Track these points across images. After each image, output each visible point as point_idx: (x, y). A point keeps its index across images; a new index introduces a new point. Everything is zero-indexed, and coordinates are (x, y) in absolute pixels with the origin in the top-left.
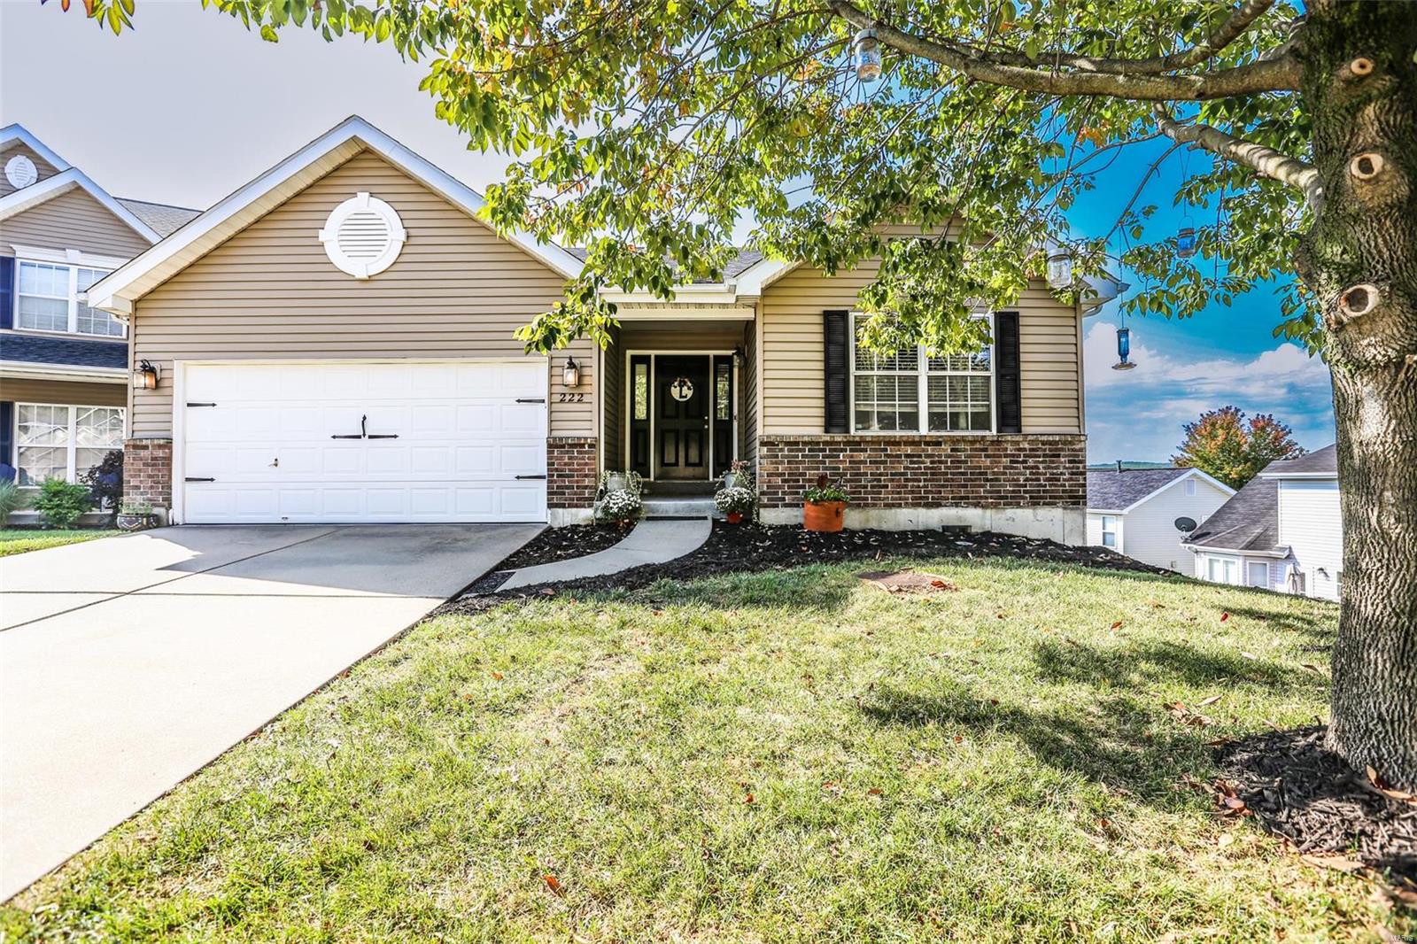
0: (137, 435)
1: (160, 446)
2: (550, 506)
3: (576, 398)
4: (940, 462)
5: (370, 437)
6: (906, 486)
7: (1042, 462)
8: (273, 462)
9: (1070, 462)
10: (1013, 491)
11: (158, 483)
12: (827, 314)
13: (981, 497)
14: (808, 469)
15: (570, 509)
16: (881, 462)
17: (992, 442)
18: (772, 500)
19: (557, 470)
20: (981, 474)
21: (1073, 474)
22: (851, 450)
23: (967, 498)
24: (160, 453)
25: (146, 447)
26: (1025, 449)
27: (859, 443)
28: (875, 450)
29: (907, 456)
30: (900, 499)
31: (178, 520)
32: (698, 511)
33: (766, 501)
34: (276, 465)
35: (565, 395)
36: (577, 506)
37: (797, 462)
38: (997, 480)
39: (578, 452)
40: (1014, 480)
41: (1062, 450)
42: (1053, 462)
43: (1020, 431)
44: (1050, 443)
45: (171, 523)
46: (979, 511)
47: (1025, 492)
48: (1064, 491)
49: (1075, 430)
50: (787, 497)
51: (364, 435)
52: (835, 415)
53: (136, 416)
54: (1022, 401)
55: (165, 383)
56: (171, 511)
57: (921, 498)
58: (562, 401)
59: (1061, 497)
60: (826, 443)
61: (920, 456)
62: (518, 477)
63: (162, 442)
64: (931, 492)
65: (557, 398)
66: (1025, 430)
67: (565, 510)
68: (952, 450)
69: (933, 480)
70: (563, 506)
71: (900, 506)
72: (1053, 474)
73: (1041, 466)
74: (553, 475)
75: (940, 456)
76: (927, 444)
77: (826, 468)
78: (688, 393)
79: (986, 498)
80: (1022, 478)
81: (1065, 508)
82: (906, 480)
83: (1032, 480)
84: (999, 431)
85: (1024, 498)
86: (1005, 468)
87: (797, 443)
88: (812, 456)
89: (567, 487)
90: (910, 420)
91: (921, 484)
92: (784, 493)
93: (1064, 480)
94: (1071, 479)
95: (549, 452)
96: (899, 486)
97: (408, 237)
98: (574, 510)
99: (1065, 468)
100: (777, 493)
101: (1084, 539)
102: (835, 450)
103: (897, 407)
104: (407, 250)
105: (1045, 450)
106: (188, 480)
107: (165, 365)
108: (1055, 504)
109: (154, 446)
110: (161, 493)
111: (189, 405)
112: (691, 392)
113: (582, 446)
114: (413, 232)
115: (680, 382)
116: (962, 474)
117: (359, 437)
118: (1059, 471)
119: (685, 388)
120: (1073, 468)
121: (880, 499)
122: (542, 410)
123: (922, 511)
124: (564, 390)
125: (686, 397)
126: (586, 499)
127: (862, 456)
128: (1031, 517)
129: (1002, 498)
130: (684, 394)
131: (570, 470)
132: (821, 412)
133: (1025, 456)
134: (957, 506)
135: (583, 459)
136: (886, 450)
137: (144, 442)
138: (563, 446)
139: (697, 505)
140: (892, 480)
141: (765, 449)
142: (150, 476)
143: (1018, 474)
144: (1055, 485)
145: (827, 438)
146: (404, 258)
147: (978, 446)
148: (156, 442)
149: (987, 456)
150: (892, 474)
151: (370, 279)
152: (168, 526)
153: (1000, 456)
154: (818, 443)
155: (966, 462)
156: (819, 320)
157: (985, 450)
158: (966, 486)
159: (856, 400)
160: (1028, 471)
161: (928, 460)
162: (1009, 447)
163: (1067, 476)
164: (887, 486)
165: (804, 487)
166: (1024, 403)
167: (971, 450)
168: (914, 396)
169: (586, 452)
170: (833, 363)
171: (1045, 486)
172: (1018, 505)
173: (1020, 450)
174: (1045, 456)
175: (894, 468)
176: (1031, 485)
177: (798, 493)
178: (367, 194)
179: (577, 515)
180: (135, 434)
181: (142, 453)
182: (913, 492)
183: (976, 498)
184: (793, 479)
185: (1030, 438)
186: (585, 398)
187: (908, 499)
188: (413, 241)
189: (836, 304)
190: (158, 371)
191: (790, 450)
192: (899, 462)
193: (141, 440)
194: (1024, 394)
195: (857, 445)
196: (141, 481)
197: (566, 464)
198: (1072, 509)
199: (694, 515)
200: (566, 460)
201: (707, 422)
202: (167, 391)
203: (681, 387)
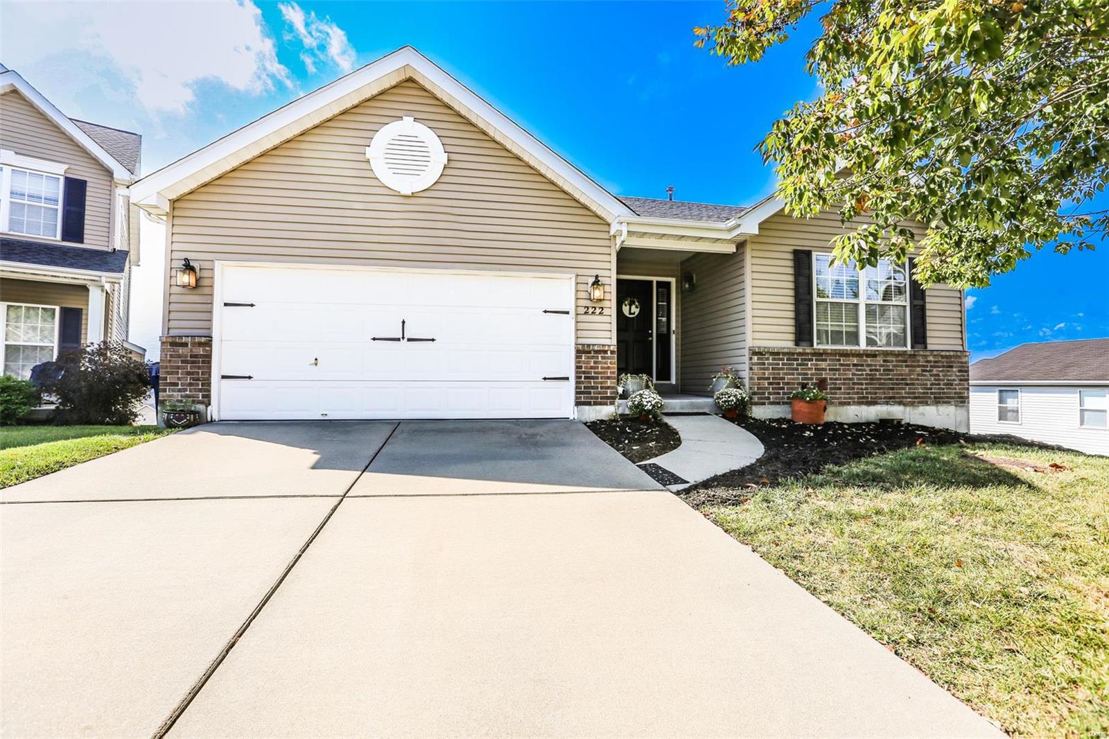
0: (173, 332)
1: (200, 344)
2: (578, 404)
3: (598, 311)
4: (876, 370)
5: (409, 340)
6: (853, 389)
7: (942, 371)
8: (313, 361)
9: (959, 371)
10: (924, 393)
11: (198, 380)
12: (796, 252)
13: (903, 397)
14: (786, 374)
15: (594, 407)
16: (836, 370)
17: (910, 355)
18: (761, 398)
19: (584, 372)
20: (902, 379)
21: (961, 380)
22: (816, 360)
23: (894, 398)
24: (201, 351)
25: (185, 345)
26: (930, 362)
27: (821, 354)
28: (833, 360)
29: (854, 365)
30: (850, 398)
31: (216, 417)
32: (698, 408)
33: (756, 400)
34: (316, 364)
35: (588, 308)
36: (601, 404)
37: (779, 369)
38: (913, 384)
39: (602, 358)
40: (924, 384)
41: (954, 362)
42: (948, 371)
43: (926, 348)
44: (946, 357)
45: (209, 419)
46: (901, 408)
47: (932, 393)
48: (955, 393)
49: (960, 348)
50: (771, 397)
51: (403, 338)
52: (803, 332)
53: (172, 314)
54: (927, 325)
55: (205, 282)
56: (209, 408)
57: (863, 398)
58: (586, 313)
59: (953, 398)
60: (800, 354)
61: (862, 365)
62: (545, 379)
63: (203, 340)
64: (870, 393)
65: (582, 310)
66: (930, 347)
67: (590, 407)
68: (884, 361)
69: (871, 384)
70: (589, 404)
71: (849, 404)
72: (948, 380)
73: (941, 374)
74: (581, 377)
75: (875, 365)
76: (868, 356)
77: (799, 374)
78: (636, 310)
79: (906, 398)
80: (929, 383)
81: (956, 406)
82: (854, 384)
83: (935, 384)
84: (912, 347)
85: (930, 398)
86: (918, 375)
87: (778, 354)
88: (789, 364)
89: (593, 388)
90: (854, 337)
91: (864, 387)
92: (769, 393)
93: (956, 385)
94: (960, 384)
95: (577, 357)
96: (848, 389)
97: (448, 160)
98: (598, 407)
99: (956, 376)
100: (764, 393)
101: (969, 429)
102: (805, 360)
103: (845, 326)
104: (448, 172)
105: (943, 362)
106: (224, 377)
107: (206, 265)
108: (949, 402)
109: (194, 344)
110: (200, 390)
111: (226, 305)
112: (638, 310)
113: (606, 352)
114: (453, 157)
115: (631, 301)
116: (890, 379)
117: (399, 340)
118: (953, 378)
119: (633, 307)
120: (961, 376)
121: (836, 398)
122: (569, 321)
123: (864, 408)
124: (588, 303)
125: (634, 314)
126: (608, 398)
127: (823, 365)
128: (935, 411)
129: (916, 398)
130: (632, 312)
131: (595, 373)
132: (792, 329)
133: (931, 366)
134: (887, 404)
135: (606, 363)
136: (840, 360)
137: (184, 340)
138: (589, 352)
139: (698, 403)
140: (844, 384)
141: (756, 357)
142: (188, 373)
143: (926, 380)
144: (950, 389)
145: (800, 350)
146: (445, 179)
147: (900, 358)
148: (197, 340)
149: (906, 366)
150: (844, 379)
151: (413, 196)
152: (207, 422)
153: (915, 366)
154: (793, 354)
155: (892, 370)
156: (790, 256)
157: (906, 361)
158: (893, 389)
159: (817, 321)
160: (933, 378)
161: (867, 368)
162: (921, 359)
163: (957, 382)
164: (840, 389)
165: (783, 388)
166: (928, 327)
167: (896, 361)
168: (856, 320)
169: (608, 358)
170: (801, 291)
171: (944, 389)
172: (927, 404)
173: (928, 362)
174: (943, 366)
175: (845, 374)
176: (935, 389)
177: (779, 393)
178: (413, 118)
179: (600, 411)
180: (171, 331)
181: (181, 350)
182: (858, 393)
183: (900, 398)
184: (776, 382)
185: (935, 353)
186: (606, 311)
187: (854, 398)
188: (453, 164)
189: (803, 245)
190: (198, 270)
191: (773, 359)
192: (849, 370)
193: (180, 337)
194: (928, 320)
195: (820, 355)
196: (179, 379)
197: (592, 368)
198: (960, 406)
199: (696, 411)
200: (592, 364)
201: (651, 335)
202: (206, 291)
203: (630, 305)
